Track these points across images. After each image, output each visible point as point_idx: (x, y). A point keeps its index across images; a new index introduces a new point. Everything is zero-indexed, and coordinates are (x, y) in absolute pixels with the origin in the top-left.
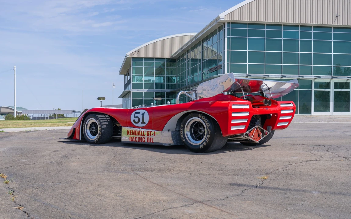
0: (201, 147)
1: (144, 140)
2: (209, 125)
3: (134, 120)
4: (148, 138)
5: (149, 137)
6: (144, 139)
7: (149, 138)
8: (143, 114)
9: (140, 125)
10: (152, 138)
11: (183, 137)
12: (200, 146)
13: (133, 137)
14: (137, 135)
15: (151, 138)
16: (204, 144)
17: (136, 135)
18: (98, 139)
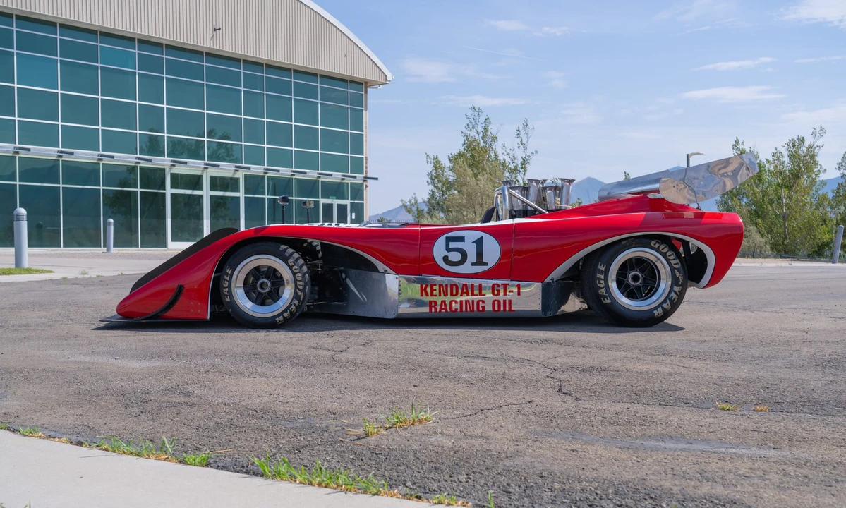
0: (656, 315)
1: (483, 307)
2: (678, 264)
3: (446, 259)
4: (494, 302)
5: (501, 297)
6: (481, 304)
7: (499, 302)
8: (479, 242)
9: (467, 268)
10: (510, 301)
11: (605, 294)
12: (655, 312)
13: (443, 302)
14: (457, 294)
15: (505, 301)
16: (665, 305)
17: (452, 295)
18: (291, 312)
